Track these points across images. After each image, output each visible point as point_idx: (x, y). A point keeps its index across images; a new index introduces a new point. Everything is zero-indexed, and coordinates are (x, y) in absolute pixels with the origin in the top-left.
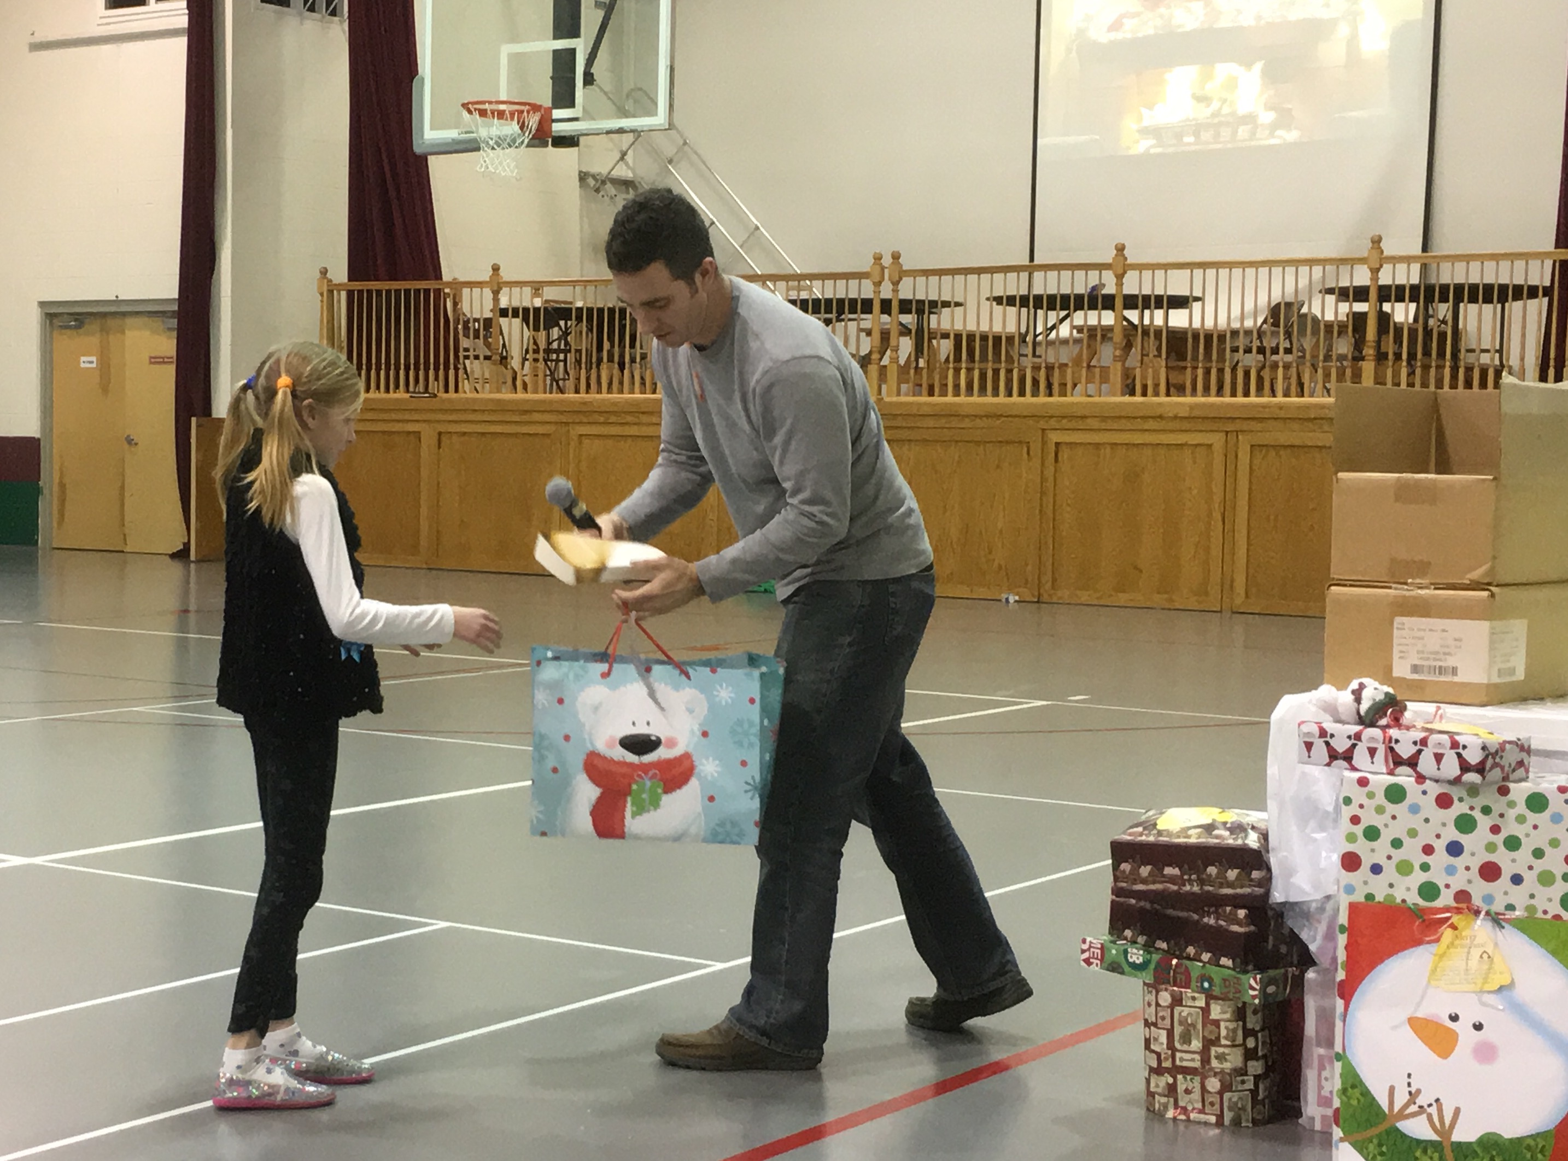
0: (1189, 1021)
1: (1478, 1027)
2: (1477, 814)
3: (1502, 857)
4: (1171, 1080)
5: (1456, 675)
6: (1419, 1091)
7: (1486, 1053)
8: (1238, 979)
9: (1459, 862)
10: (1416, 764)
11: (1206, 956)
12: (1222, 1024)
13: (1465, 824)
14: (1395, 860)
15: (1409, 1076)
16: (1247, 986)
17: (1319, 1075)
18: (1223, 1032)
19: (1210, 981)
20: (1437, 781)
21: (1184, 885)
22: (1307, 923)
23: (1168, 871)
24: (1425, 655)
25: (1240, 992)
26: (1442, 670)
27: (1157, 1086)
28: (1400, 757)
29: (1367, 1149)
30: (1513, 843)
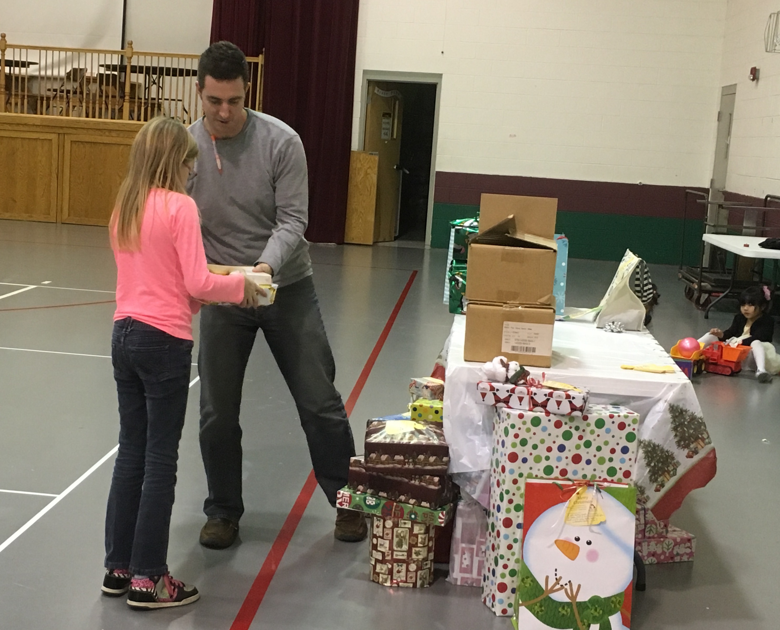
0: (402, 535)
1: (589, 543)
2: (573, 431)
3: (583, 452)
4: (390, 566)
5: (535, 352)
6: (561, 578)
7: (593, 556)
8: (433, 513)
9: (563, 455)
10: (546, 406)
11: (412, 501)
12: (420, 536)
13: (567, 436)
14: (534, 455)
15: (556, 570)
16: (437, 517)
17: (462, 557)
18: (420, 540)
19: (416, 514)
20: (555, 414)
21: (405, 465)
22: (468, 483)
23: (397, 457)
24: (519, 341)
25: (433, 520)
26: (527, 350)
27: (382, 569)
28: (538, 403)
29: (534, 608)
30: (588, 444)
